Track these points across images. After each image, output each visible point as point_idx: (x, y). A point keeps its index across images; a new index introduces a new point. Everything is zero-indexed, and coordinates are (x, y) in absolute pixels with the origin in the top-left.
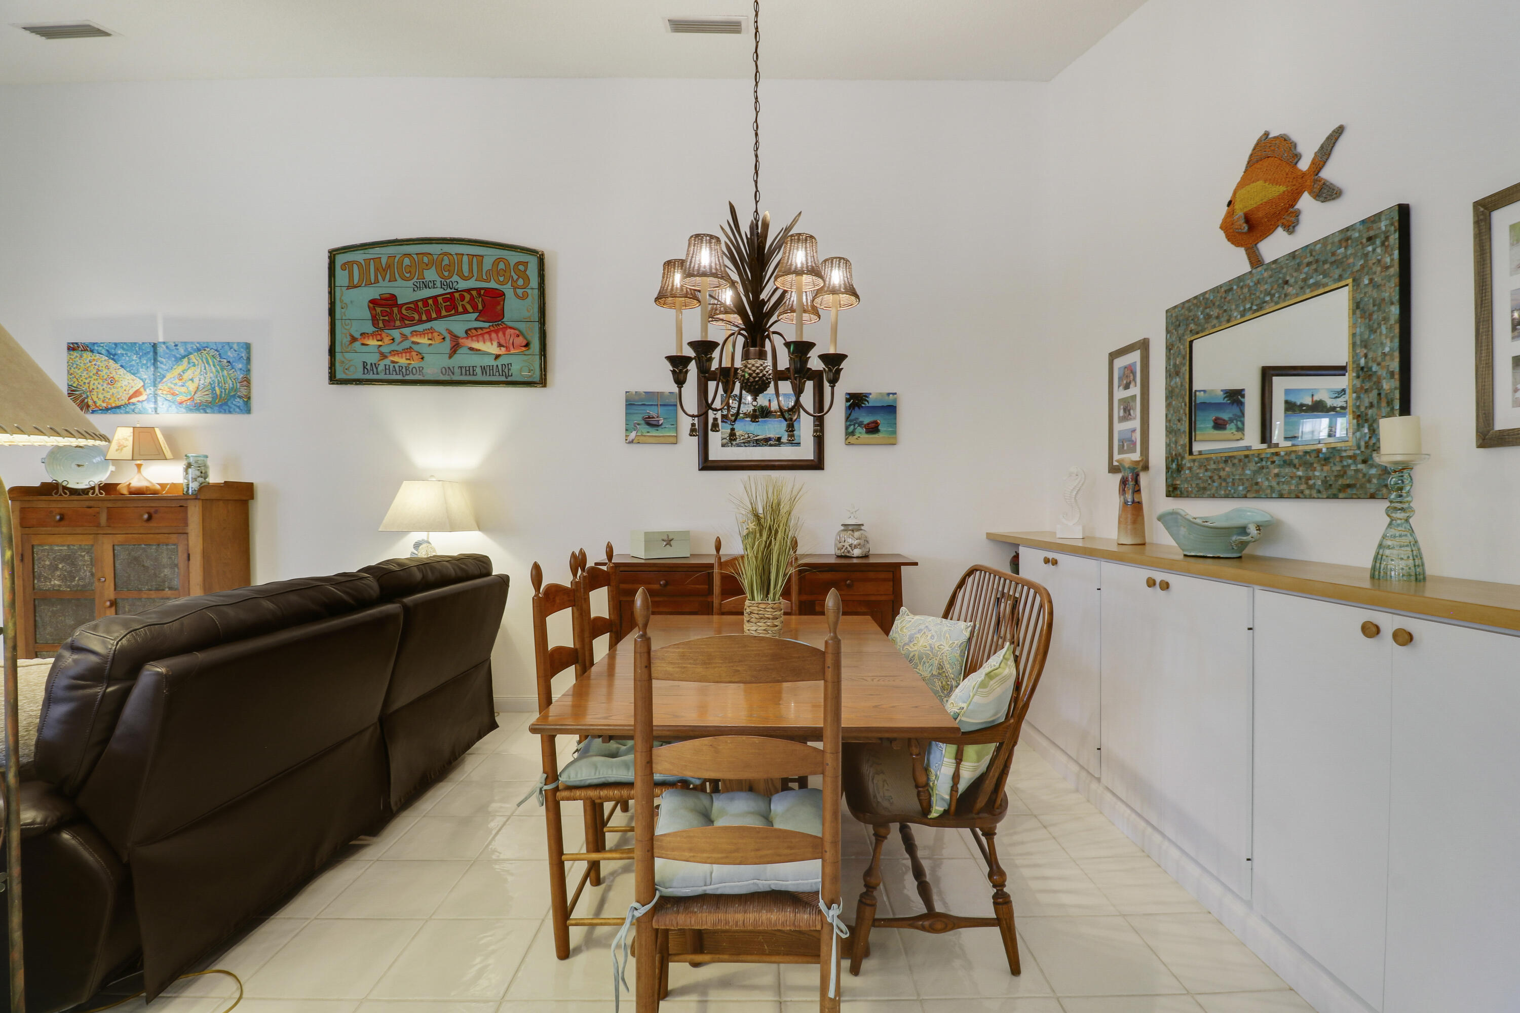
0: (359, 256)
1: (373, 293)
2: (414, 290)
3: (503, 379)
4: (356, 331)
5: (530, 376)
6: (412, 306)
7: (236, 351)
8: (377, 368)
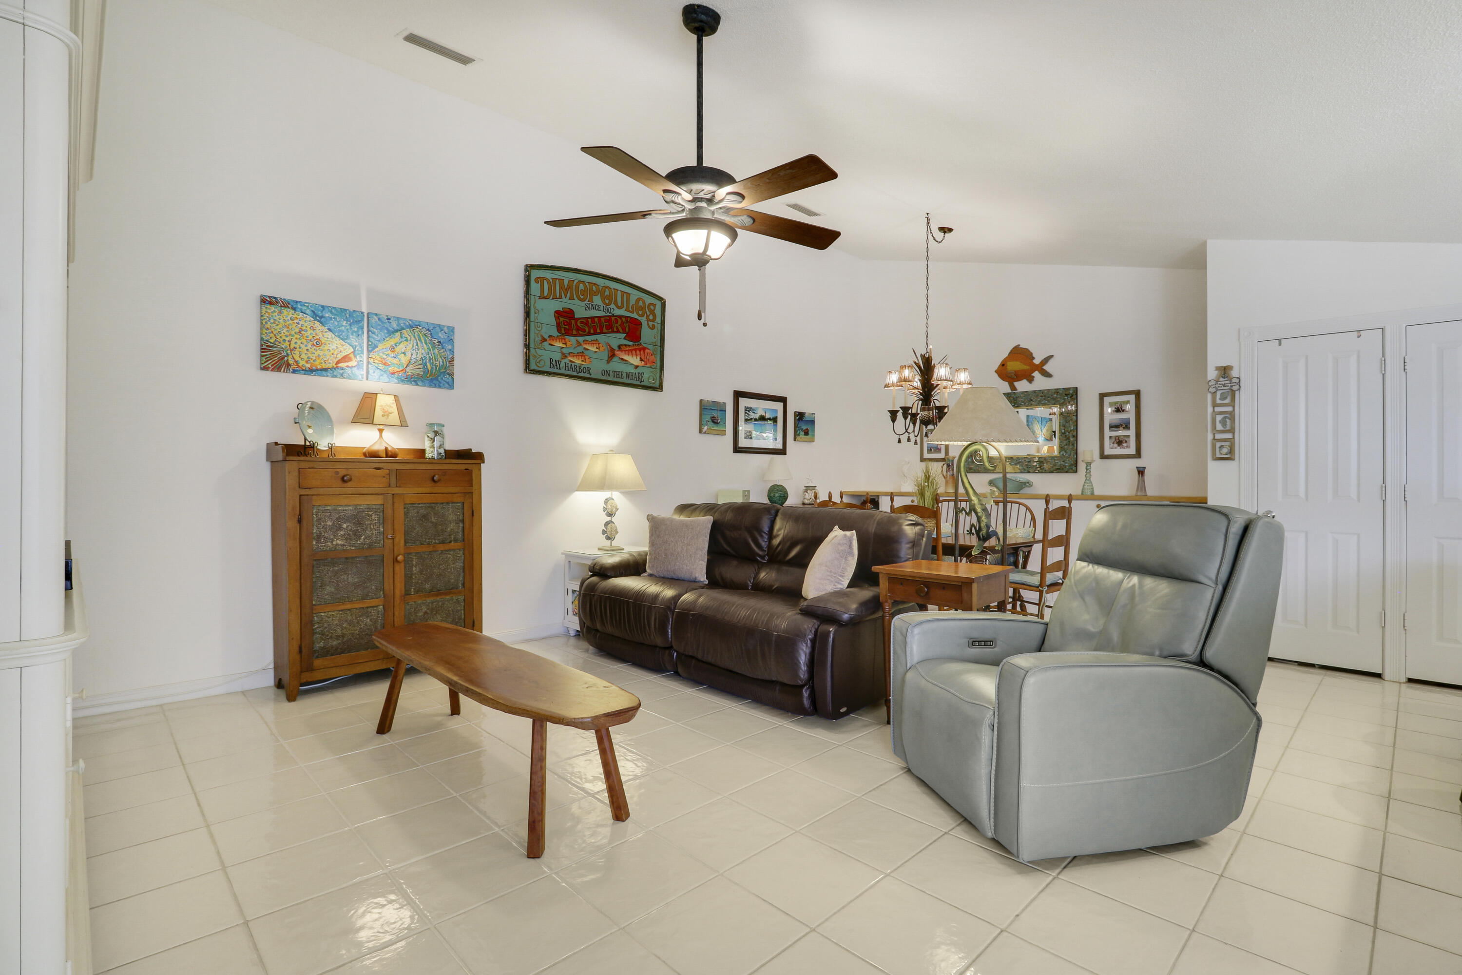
0: (548, 275)
1: (558, 305)
2: (586, 310)
3: (638, 383)
4: (546, 333)
5: (654, 383)
6: (584, 321)
7: (446, 333)
8: (559, 365)
